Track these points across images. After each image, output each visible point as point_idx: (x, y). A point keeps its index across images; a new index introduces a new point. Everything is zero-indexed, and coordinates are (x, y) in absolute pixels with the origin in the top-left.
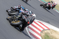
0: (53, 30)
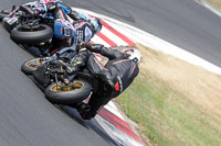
0: (147, 49)
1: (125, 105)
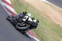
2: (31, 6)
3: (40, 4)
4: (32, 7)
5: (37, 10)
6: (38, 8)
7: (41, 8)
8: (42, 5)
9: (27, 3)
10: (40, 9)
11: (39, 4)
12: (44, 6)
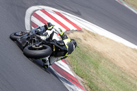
1: (75, 67)
2: (106, 59)
3: (128, 56)
4: (110, 61)
5: (119, 68)
6: (122, 63)
7: (128, 64)
8: (131, 58)
9: (99, 53)
10: (127, 67)
11: (124, 54)
12: (135, 60)
